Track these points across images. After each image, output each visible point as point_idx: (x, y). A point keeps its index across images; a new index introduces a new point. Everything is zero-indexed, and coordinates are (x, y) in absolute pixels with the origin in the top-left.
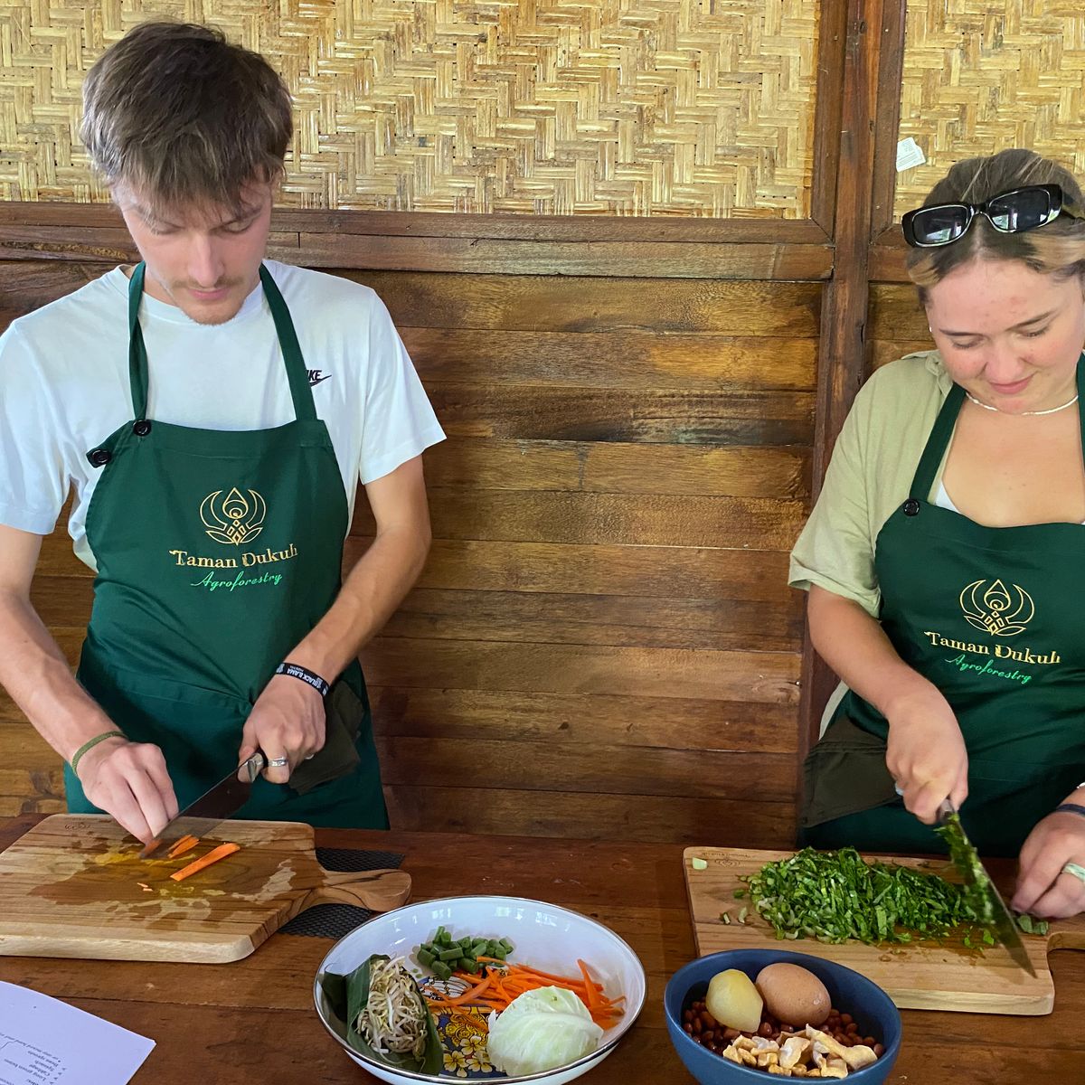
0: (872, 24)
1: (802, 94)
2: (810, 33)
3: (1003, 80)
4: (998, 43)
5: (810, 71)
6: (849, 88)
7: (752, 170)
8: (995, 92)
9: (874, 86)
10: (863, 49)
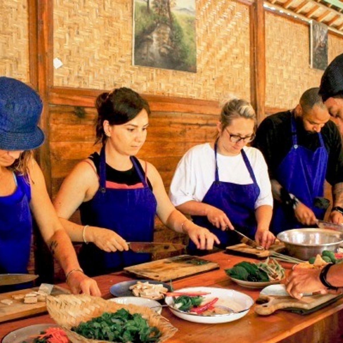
0: (45, 22)
1: (24, 41)
2: (26, 22)
3: (80, 44)
4: (78, 33)
5: (26, 34)
6: (39, 41)
7: (11, 65)
8: (78, 48)
9: (46, 42)
10: (42, 29)
